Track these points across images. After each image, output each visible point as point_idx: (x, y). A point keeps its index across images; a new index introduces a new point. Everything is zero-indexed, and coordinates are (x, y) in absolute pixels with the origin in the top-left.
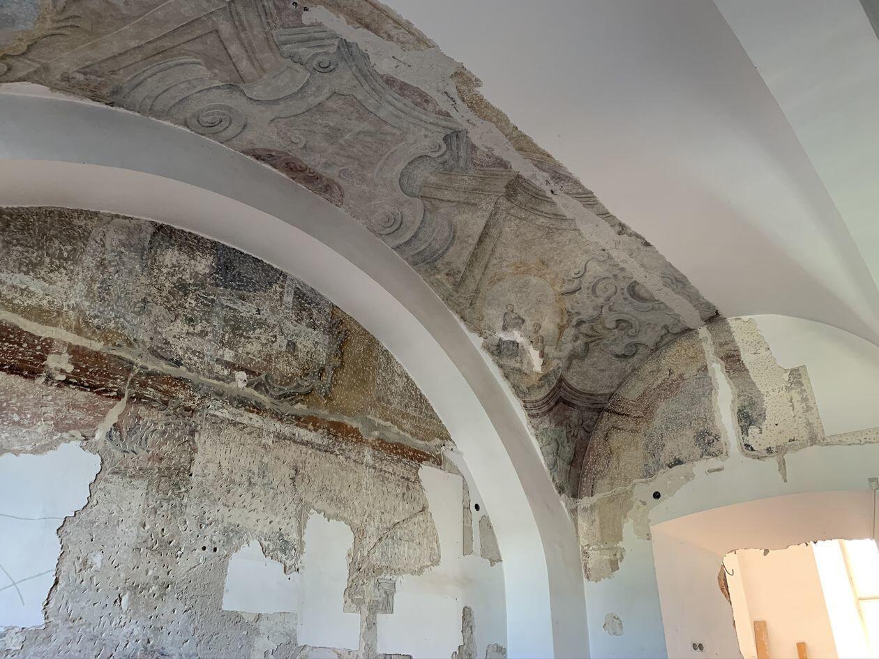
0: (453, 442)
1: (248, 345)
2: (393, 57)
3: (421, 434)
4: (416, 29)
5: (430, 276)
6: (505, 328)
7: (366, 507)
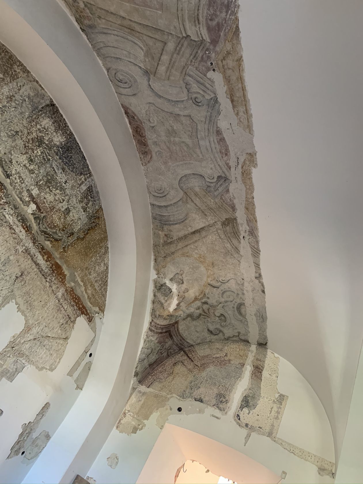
0: (104, 315)
1: (48, 194)
2: (231, 124)
3: (93, 300)
4: (251, 121)
5: (157, 229)
6: (171, 280)
7: (40, 318)
